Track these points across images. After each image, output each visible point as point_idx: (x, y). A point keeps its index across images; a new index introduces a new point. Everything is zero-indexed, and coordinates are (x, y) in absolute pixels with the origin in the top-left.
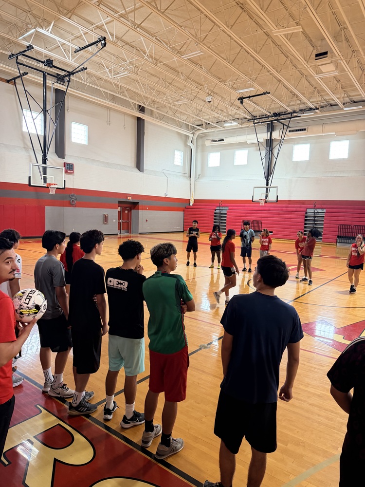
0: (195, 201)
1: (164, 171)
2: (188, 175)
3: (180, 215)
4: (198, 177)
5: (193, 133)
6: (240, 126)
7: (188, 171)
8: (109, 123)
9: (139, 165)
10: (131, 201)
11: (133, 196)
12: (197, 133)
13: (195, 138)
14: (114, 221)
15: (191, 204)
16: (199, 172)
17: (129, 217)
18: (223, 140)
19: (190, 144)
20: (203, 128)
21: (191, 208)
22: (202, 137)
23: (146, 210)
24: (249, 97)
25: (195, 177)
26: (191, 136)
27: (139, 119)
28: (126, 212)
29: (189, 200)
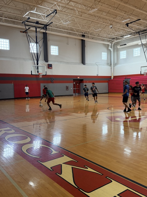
0: (114, 77)
1: (96, 63)
2: (109, 64)
3: (106, 84)
4: (115, 64)
5: (112, 43)
6: (134, 37)
7: (109, 62)
8: (68, 44)
9: (83, 62)
10: (79, 79)
11: (80, 76)
12: (114, 43)
13: (113, 45)
14: (72, 89)
15: (112, 79)
16: (116, 62)
17: (79, 87)
18: (126, 44)
19: (110, 48)
20: (115, 40)
21: (112, 80)
22: (117, 44)
23: (87, 83)
24: (131, 23)
25: (114, 65)
26: (110, 44)
27: (82, 40)
28: (78, 84)
29: (111, 77)
